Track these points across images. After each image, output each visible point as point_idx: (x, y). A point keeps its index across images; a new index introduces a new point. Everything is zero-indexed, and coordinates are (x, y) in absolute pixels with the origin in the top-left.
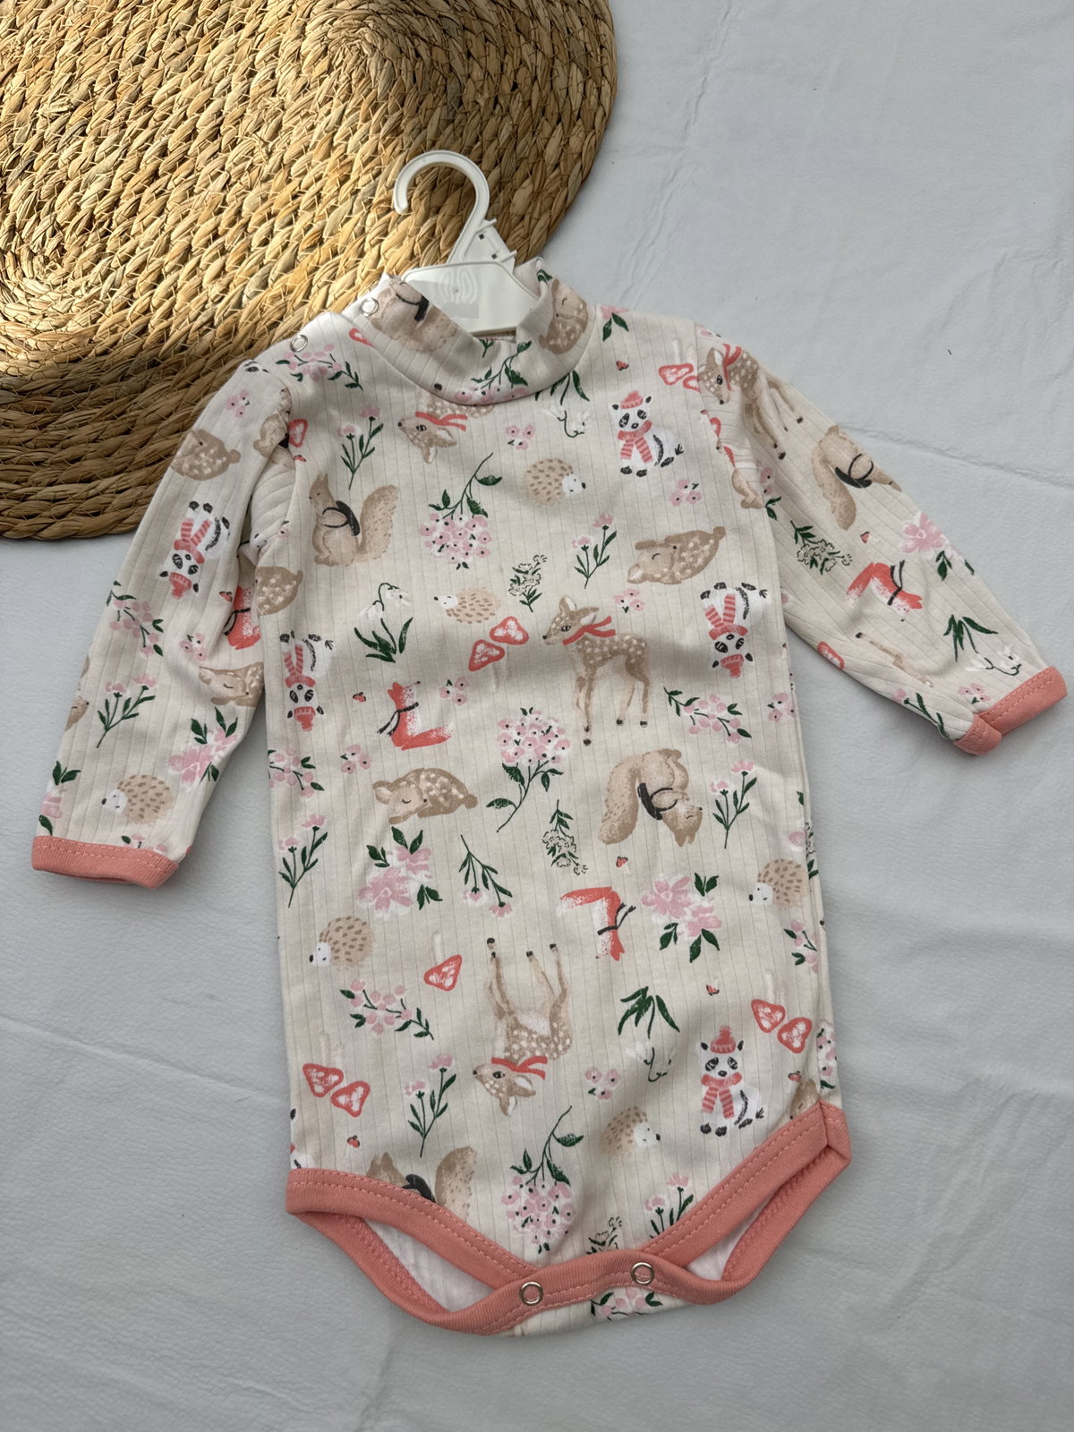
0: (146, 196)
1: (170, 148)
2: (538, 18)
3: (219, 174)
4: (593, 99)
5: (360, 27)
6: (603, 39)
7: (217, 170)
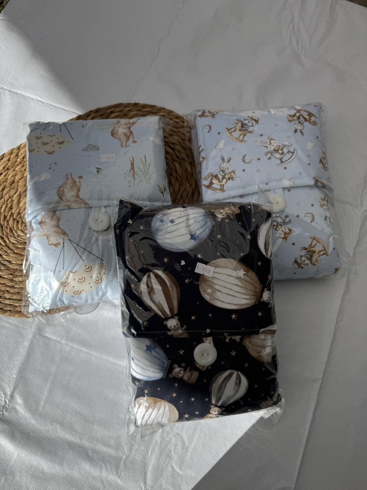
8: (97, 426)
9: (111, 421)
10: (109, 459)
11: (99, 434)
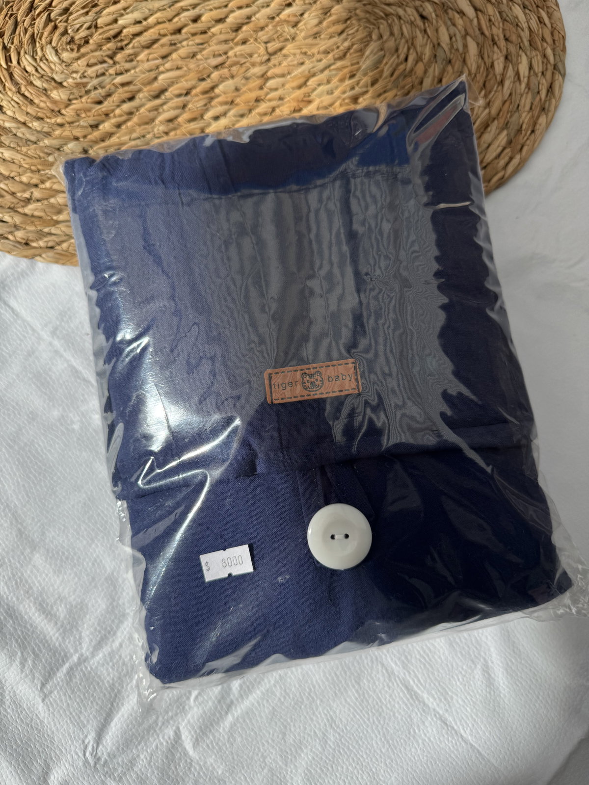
0: (164, 40)
1: (203, 18)
2: (503, 85)
3: (220, 55)
4: (502, 162)
5: (382, 18)
6: (538, 126)
7: (221, 52)
8: (43, 558)
9: (78, 561)
10: (39, 646)
11: (39, 578)
